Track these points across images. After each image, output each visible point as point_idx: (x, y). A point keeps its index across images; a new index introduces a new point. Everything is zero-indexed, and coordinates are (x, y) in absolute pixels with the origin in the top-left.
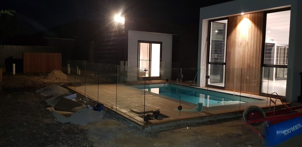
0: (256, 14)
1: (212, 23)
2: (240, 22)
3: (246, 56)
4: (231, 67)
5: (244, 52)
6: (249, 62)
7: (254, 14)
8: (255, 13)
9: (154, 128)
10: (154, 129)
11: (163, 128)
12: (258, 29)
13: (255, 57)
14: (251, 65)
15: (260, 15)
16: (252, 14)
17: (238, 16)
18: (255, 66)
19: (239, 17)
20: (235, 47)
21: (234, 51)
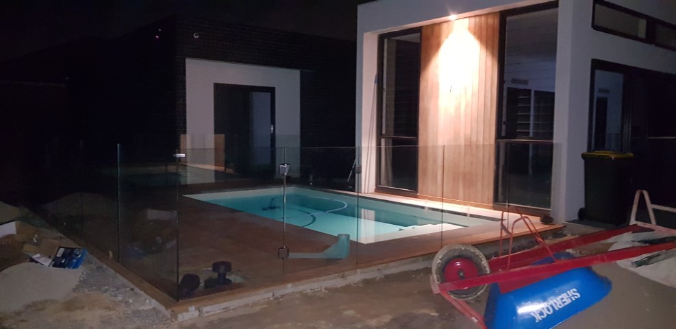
0: (483, 18)
1: (386, 41)
2: (447, 37)
3: (462, 118)
4: (430, 144)
5: (458, 108)
6: (468, 132)
7: (477, 19)
8: (480, 16)
9: (207, 312)
10: (206, 315)
11: (234, 309)
12: (489, 54)
13: (481, 119)
14: (474, 139)
15: (491, 21)
16: (473, 19)
17: (441, 23)
18: (482, 140)
19: (445, 26)
20: (437, 97)
21: (436, 106)
